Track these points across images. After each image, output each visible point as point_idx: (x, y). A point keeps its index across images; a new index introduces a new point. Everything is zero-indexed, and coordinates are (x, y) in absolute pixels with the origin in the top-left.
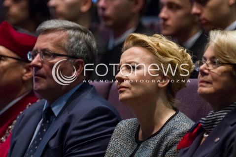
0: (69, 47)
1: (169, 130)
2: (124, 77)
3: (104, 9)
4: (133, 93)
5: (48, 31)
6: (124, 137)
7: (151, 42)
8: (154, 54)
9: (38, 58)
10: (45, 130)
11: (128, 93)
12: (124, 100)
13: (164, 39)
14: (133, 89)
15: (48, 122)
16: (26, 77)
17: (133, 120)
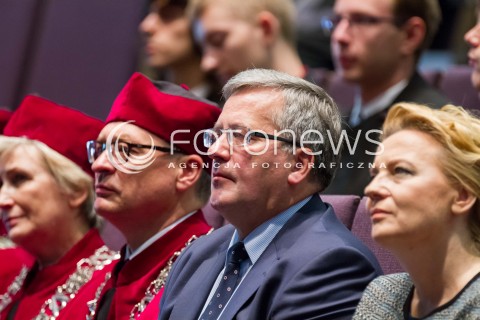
0: (285, 123)
1: (475, 299)
2: (383, 192)
3: (344, 44)
4: (401, 223)
5: (244, 89)
6: (383, 310)
7: (439, 122)
8: (445, 146)
9: (223, 141)
10: (229, 289)
11: (390, 222)
12: (383, 239)
13: (465, 114)
14: (402, 215)
15: (236, 272)
16: (183, 182)
17: (400, 277)
